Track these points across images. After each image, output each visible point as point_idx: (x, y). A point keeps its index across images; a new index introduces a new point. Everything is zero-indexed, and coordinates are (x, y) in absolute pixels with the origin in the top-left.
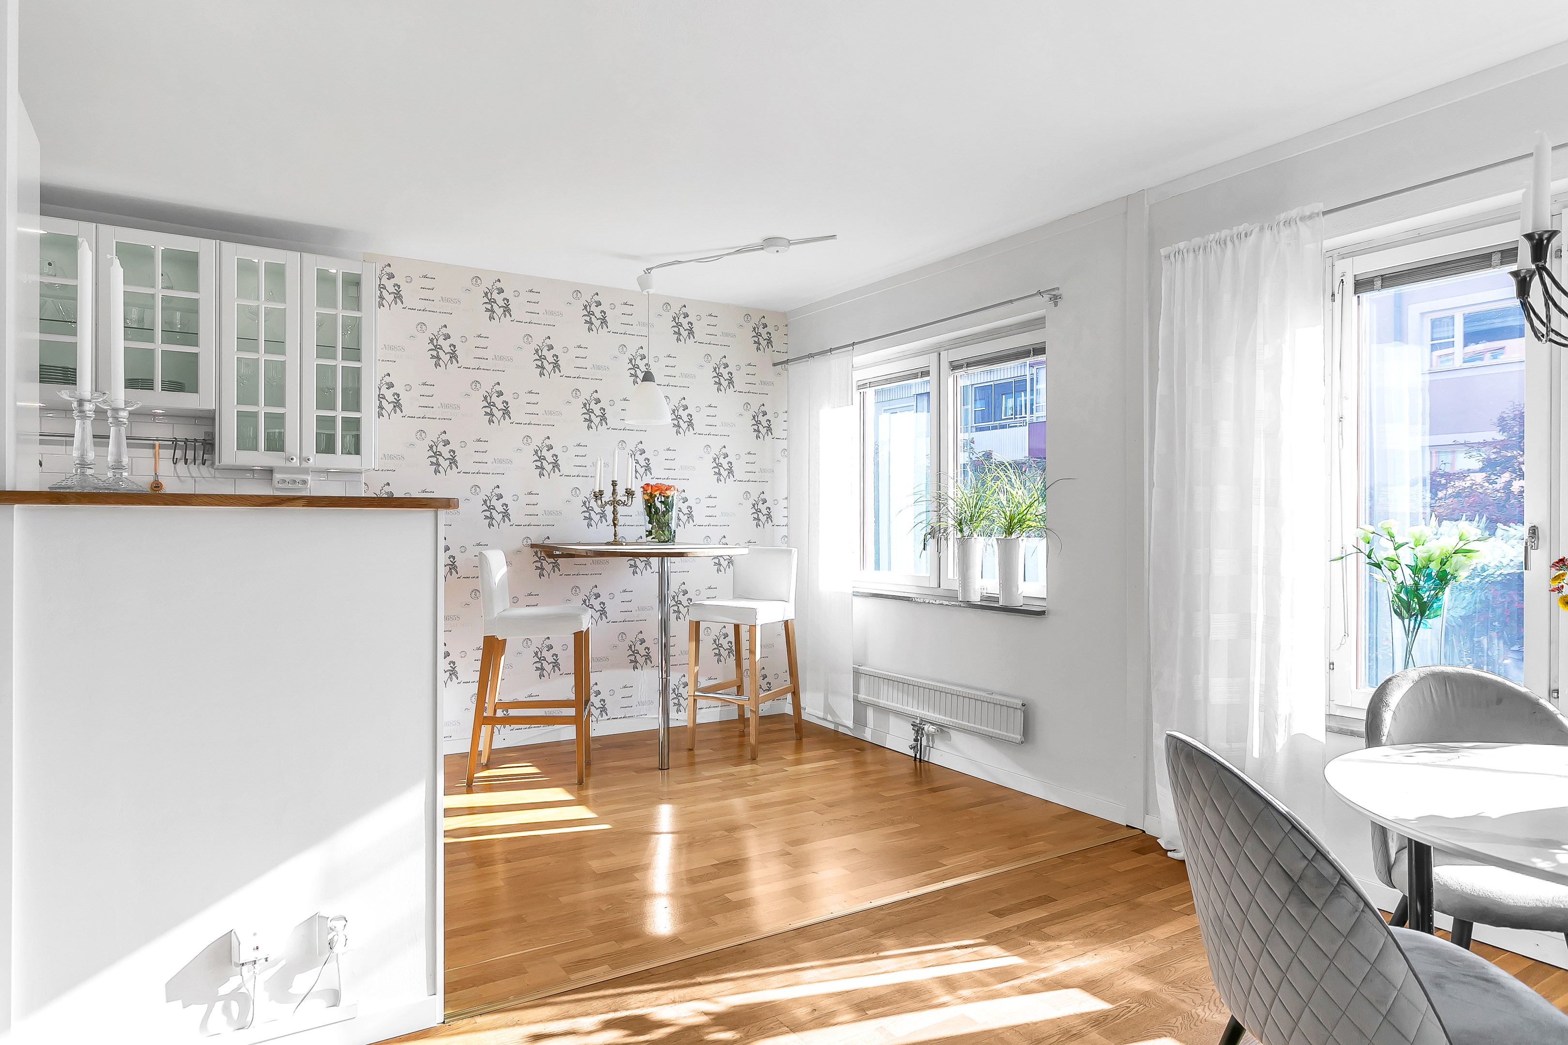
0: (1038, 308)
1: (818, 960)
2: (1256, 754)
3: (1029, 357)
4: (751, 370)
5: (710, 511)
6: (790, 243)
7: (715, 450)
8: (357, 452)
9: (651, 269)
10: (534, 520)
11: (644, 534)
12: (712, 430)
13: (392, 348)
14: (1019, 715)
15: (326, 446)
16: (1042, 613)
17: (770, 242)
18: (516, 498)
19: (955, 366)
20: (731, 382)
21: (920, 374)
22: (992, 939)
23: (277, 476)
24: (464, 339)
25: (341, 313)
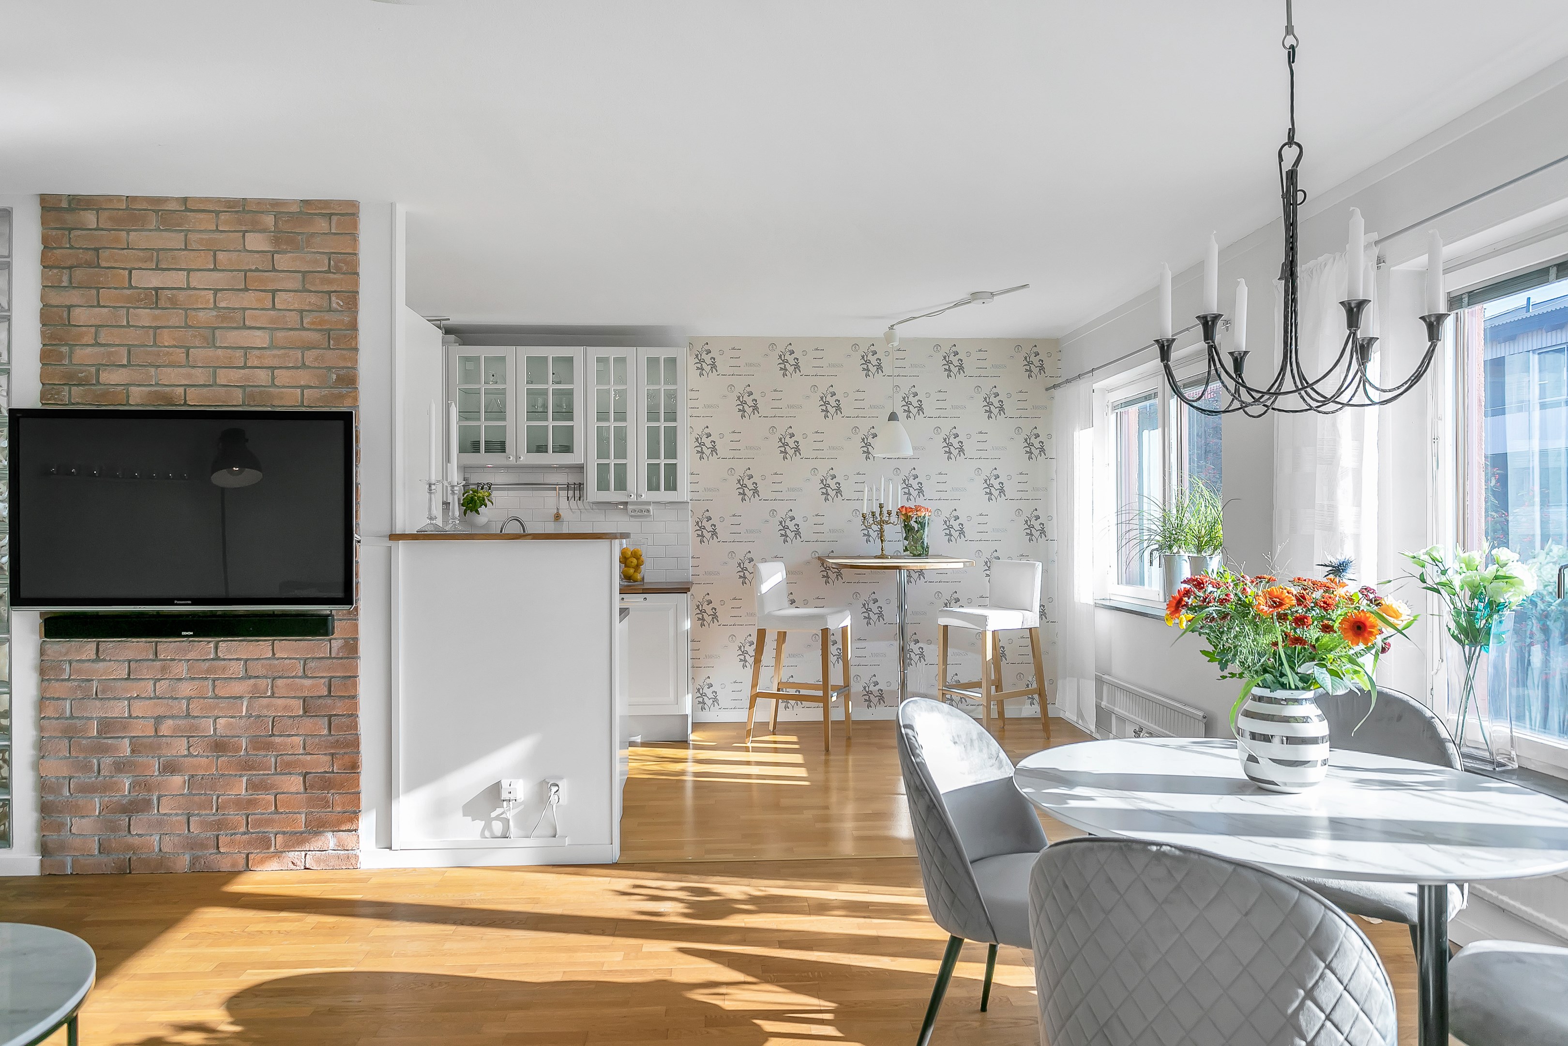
4: (1022, 396)
5: (982, 528)
6: (992, 294)
7: (986, 472)
8: (675, 489)
9: (893, 325)
10: (820, 537)
11: (901, 549)
12: (983, 454)
13: (709, 406)
14: (1202, 726)
15: (653, 486)
17: (975, 296)
18: (805, 519)
20: (1001, 409)
23: (630, 507)
24: (763, 394)
25: (663, 387)
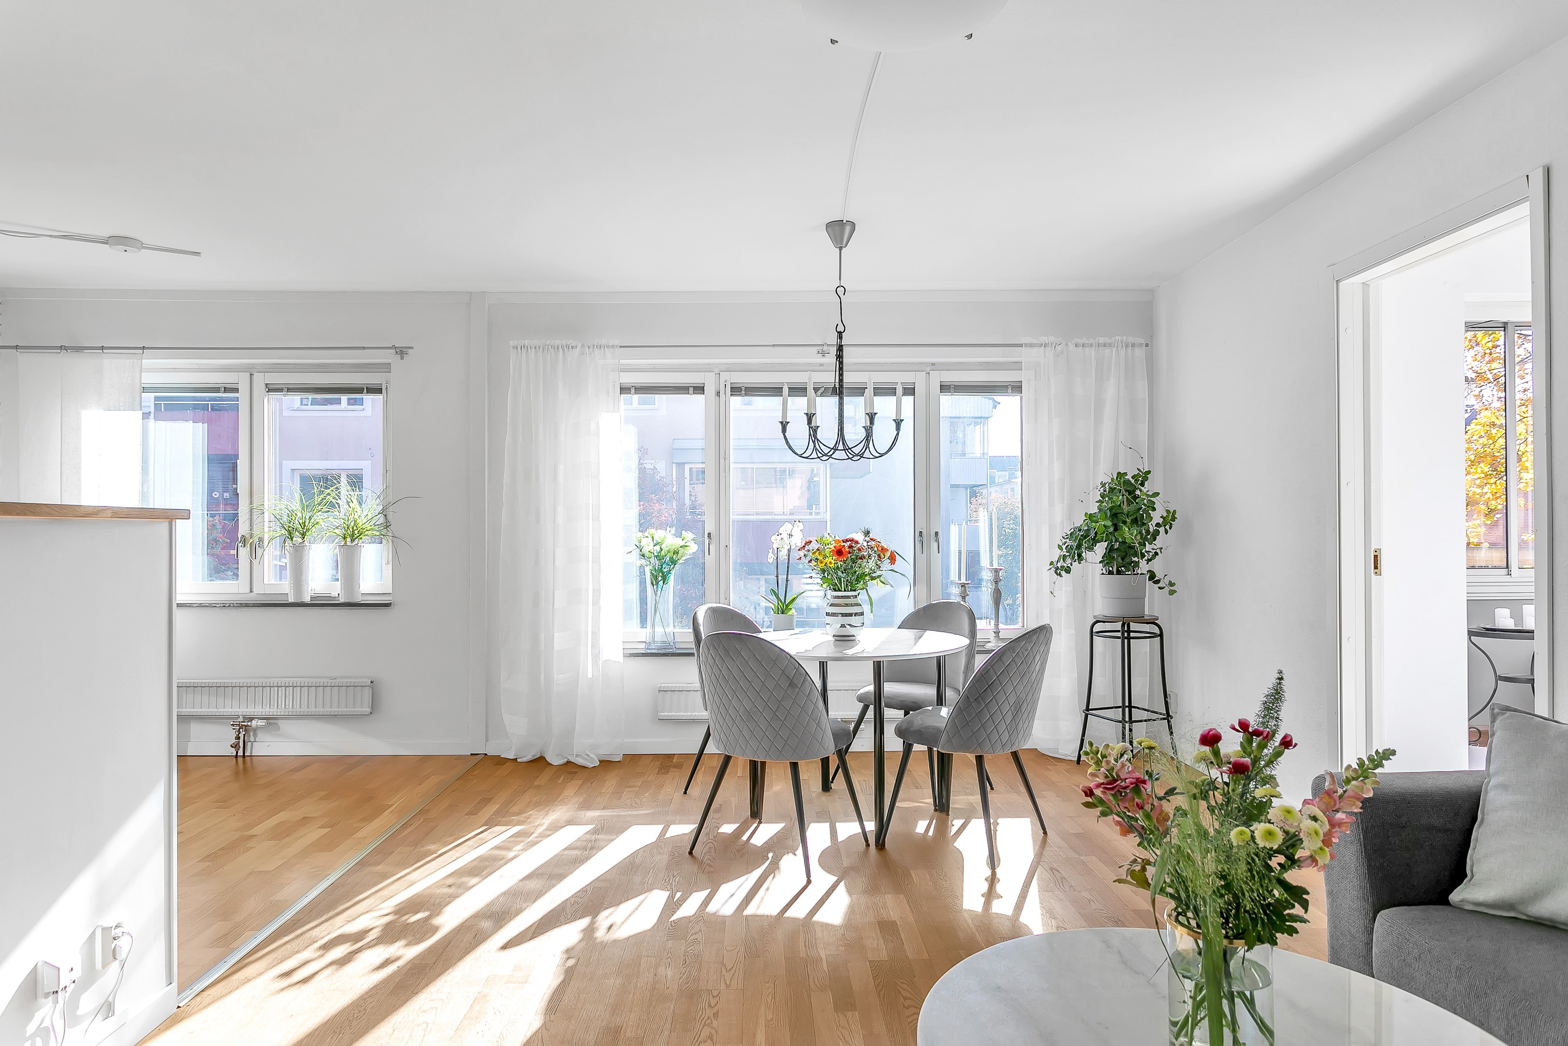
0: (388, 357)
1: (404, 869)
2: (590, 676)
3: (363, 393)
6: (144, 246)
14: (367, 692)
16: (387, 605)
17: (119, 240)
19: (271, 389)
21: (223, 390)
22: (490, 823)
